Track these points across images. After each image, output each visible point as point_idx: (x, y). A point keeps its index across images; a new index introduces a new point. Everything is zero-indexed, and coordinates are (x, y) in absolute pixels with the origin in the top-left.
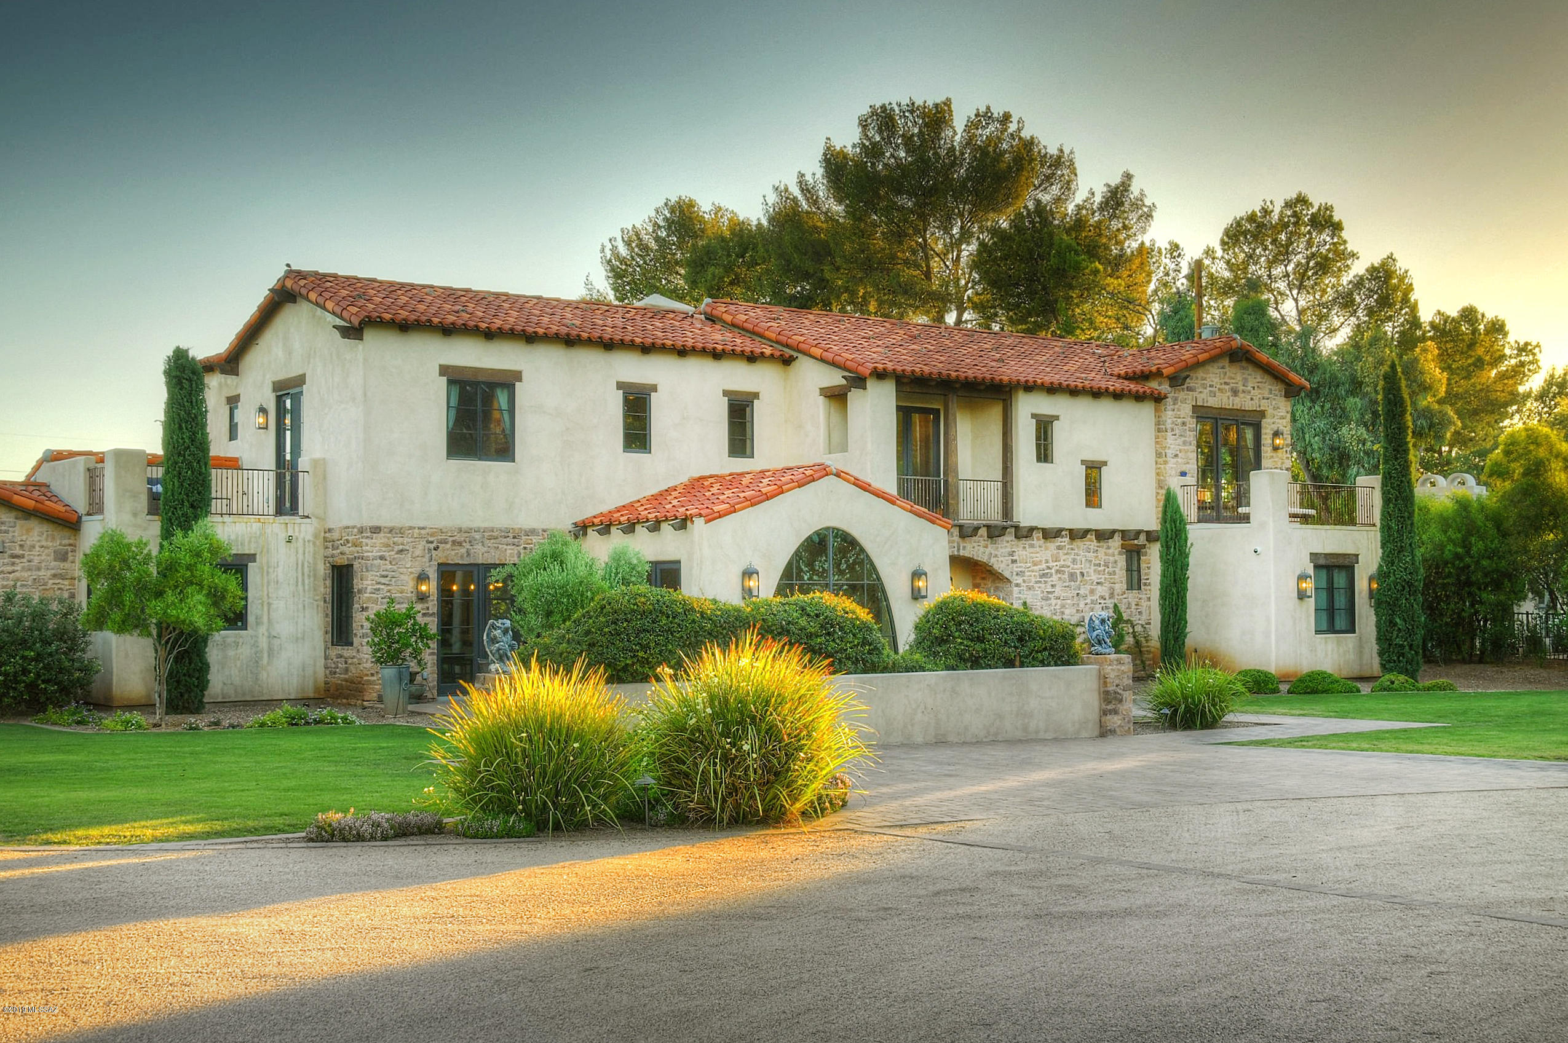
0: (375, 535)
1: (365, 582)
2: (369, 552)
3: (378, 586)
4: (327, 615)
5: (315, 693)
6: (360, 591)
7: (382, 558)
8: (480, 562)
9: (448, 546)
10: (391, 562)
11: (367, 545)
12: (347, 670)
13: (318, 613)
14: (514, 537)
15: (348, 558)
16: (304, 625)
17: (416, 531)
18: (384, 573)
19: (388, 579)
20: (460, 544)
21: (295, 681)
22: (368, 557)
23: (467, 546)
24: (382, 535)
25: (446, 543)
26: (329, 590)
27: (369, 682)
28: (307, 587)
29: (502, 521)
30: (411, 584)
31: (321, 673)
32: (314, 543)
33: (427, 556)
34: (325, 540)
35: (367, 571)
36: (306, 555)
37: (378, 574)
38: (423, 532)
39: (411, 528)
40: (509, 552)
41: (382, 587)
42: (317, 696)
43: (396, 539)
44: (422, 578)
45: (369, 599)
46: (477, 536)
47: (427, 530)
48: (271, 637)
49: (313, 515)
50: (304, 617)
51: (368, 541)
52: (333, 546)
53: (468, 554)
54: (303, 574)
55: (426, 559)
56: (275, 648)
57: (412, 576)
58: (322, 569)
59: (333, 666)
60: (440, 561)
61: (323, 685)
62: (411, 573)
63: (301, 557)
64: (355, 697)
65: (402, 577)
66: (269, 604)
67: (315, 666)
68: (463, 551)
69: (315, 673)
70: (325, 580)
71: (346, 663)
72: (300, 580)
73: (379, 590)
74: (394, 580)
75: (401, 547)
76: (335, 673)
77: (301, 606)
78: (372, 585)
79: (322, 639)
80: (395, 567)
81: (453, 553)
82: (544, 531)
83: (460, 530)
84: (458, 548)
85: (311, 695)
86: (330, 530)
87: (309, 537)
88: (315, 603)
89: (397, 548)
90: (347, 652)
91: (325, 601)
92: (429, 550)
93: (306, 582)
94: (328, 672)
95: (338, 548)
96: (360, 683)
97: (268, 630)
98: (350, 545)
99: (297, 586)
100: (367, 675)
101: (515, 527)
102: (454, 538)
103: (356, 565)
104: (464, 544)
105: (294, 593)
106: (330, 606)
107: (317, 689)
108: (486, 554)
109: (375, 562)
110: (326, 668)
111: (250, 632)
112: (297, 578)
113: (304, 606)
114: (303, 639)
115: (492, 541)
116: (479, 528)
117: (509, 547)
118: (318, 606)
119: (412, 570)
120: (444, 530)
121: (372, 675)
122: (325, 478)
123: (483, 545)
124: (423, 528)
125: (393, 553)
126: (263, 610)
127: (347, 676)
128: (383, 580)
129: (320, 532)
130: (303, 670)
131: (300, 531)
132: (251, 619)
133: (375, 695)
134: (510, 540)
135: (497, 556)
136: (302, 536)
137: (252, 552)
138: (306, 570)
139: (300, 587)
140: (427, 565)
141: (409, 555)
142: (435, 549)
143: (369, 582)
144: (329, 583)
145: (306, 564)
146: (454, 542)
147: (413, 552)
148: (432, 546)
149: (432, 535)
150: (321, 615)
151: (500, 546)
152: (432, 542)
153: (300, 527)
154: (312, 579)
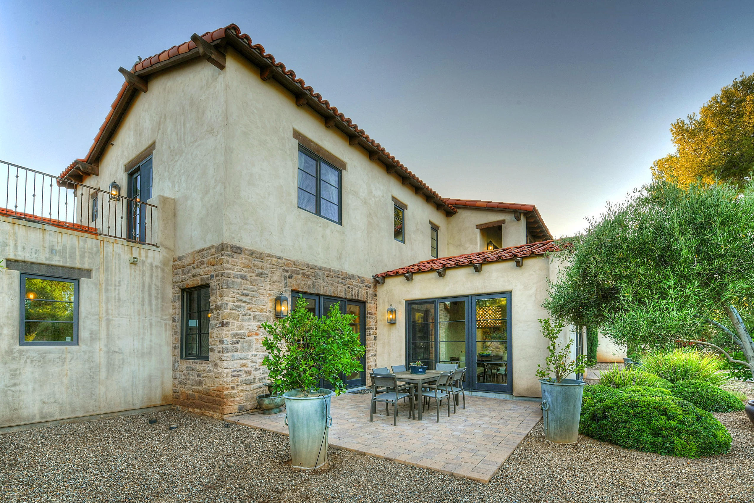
0: (236, 255)
1: (225, 299)
2: (230, 269)
3: (239, 304)
4: (176, 333)
5: (163, 400)
6: (218, 308)
7: (243, 277)
8: (322, 292)
9: (300, 277)
10: (251, 283)
11: (228, 262)
12: (200, 383)
13: (166, 331)
14: (342, 279)
15: (202, 279)
16: (151, 341)
17: (274, 259)
18: (246, 292)
19: (249, 297)
20: (308, 277)
21: (141, 392)
22: (228, 274)
23: (313, 279)
24: (243, 256)
25: (298, 274)
26: (178, 311)
27: (230, 396)
28: (154, 307)
29: (335, 266)
30: (270, 305)
31: (169, 384)
32: (163, 270)
33: (283, 282)
34: (174, 267)
35: (228, 287)
36: (154, 279)
37: (239, 292)
38: (280, 261)
39: (270, 256)
40: (339, 288)
41: (244, 304)
42: (164, 403)
43: (256, 263)
44: (279, 300)
45: (229, 315)
46: (320, 273)
47: (284, 261)
48: (110, 353)
49: (162, 245)
50: (151, 334)
51: (230, 260)
52: (183, 272)
53: (314, 286)
54: (150, 295)
55: (283, 284)
56: (117, 363)
57: (271, 297)
58: (171, 292)
59: (183, 377)
60: (293, 288)
61: (171, 393)
62: (270, 295)
63: (147, 279)
64: (211, 408)
65: (262, 298)
66: (108, 321)
67: (162, 377)
68: (310, 282)
69: (163, 383)
70: (174, 302)
71: (199, 375)
72: (146, 300)
73: (240, 307)
74: (254, 299)
75: (261, 271)
76: (185, 384)
77: (147, 324)
78: (233, 301)
79: (170, 353)
80: (255, 288)
81: (303, 283)
82: (359, 277)
83: (308, 266)
84: (307, 280)
85: (159, 403)
86: (180, 258)
87: (157, 263)
88: (163, 322)
89: (257, 271)
90: (200, 366)
91: (174, 321)
92: (285, 277)
93: (154, 302)
94: (176, 382)
95: (189, 272)
96: (218, 396)
97: (106, 346)
98: (205, 265)
99: (143, 305)
100: (227, 389)
101: (343, 271)
102: (304, 271)
103: (213, 283)
104: (311, 277)
105: (139, 311)
106: (179, 325)
107: (165, 398)
108: (325, 288)
109: (236, 280)
110: (175, 378)
111: (82, 347)
112: (143, 298)
113: (151, 324)
114: (150, 353)
115: (329, 279)
116: (321, 267)
117: (339, 285)
118: (166, 325)
119: (271, 292)
120: (297, 263)
121: (233, 388)
122: (175, 215)
123: (323, 280)
124: (280, 258)
125: (254, 275)
126: (100, 325)
127: (200, 388)
128: (244, 299)
129: (169, 261)
130: (150, 381)
131: (147, 257)
132: (84, 334)
133: (236, 407)
134: (340, 281)
135: (332, 290)
136: (149, 261)
137: (86, 266)
138: (154, 292)
139: (147, 307)
140: (284, 289)
141: (268, 279)
142: (289, 278)
143: (231, 299)
144: (178, 304)
145: (153, 287)
146: (304, 274)
147: (271, 277)
148: (287, 274)
149: (287, 265)
150: (169, 333)
151: (334, 283)
152: (287, 271)
153: (147, 253)
154: (160, 300)
